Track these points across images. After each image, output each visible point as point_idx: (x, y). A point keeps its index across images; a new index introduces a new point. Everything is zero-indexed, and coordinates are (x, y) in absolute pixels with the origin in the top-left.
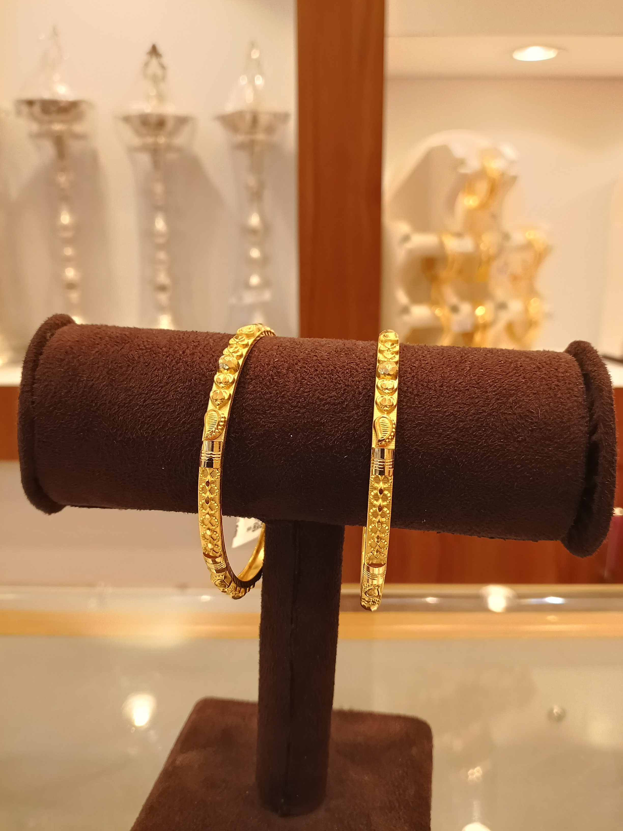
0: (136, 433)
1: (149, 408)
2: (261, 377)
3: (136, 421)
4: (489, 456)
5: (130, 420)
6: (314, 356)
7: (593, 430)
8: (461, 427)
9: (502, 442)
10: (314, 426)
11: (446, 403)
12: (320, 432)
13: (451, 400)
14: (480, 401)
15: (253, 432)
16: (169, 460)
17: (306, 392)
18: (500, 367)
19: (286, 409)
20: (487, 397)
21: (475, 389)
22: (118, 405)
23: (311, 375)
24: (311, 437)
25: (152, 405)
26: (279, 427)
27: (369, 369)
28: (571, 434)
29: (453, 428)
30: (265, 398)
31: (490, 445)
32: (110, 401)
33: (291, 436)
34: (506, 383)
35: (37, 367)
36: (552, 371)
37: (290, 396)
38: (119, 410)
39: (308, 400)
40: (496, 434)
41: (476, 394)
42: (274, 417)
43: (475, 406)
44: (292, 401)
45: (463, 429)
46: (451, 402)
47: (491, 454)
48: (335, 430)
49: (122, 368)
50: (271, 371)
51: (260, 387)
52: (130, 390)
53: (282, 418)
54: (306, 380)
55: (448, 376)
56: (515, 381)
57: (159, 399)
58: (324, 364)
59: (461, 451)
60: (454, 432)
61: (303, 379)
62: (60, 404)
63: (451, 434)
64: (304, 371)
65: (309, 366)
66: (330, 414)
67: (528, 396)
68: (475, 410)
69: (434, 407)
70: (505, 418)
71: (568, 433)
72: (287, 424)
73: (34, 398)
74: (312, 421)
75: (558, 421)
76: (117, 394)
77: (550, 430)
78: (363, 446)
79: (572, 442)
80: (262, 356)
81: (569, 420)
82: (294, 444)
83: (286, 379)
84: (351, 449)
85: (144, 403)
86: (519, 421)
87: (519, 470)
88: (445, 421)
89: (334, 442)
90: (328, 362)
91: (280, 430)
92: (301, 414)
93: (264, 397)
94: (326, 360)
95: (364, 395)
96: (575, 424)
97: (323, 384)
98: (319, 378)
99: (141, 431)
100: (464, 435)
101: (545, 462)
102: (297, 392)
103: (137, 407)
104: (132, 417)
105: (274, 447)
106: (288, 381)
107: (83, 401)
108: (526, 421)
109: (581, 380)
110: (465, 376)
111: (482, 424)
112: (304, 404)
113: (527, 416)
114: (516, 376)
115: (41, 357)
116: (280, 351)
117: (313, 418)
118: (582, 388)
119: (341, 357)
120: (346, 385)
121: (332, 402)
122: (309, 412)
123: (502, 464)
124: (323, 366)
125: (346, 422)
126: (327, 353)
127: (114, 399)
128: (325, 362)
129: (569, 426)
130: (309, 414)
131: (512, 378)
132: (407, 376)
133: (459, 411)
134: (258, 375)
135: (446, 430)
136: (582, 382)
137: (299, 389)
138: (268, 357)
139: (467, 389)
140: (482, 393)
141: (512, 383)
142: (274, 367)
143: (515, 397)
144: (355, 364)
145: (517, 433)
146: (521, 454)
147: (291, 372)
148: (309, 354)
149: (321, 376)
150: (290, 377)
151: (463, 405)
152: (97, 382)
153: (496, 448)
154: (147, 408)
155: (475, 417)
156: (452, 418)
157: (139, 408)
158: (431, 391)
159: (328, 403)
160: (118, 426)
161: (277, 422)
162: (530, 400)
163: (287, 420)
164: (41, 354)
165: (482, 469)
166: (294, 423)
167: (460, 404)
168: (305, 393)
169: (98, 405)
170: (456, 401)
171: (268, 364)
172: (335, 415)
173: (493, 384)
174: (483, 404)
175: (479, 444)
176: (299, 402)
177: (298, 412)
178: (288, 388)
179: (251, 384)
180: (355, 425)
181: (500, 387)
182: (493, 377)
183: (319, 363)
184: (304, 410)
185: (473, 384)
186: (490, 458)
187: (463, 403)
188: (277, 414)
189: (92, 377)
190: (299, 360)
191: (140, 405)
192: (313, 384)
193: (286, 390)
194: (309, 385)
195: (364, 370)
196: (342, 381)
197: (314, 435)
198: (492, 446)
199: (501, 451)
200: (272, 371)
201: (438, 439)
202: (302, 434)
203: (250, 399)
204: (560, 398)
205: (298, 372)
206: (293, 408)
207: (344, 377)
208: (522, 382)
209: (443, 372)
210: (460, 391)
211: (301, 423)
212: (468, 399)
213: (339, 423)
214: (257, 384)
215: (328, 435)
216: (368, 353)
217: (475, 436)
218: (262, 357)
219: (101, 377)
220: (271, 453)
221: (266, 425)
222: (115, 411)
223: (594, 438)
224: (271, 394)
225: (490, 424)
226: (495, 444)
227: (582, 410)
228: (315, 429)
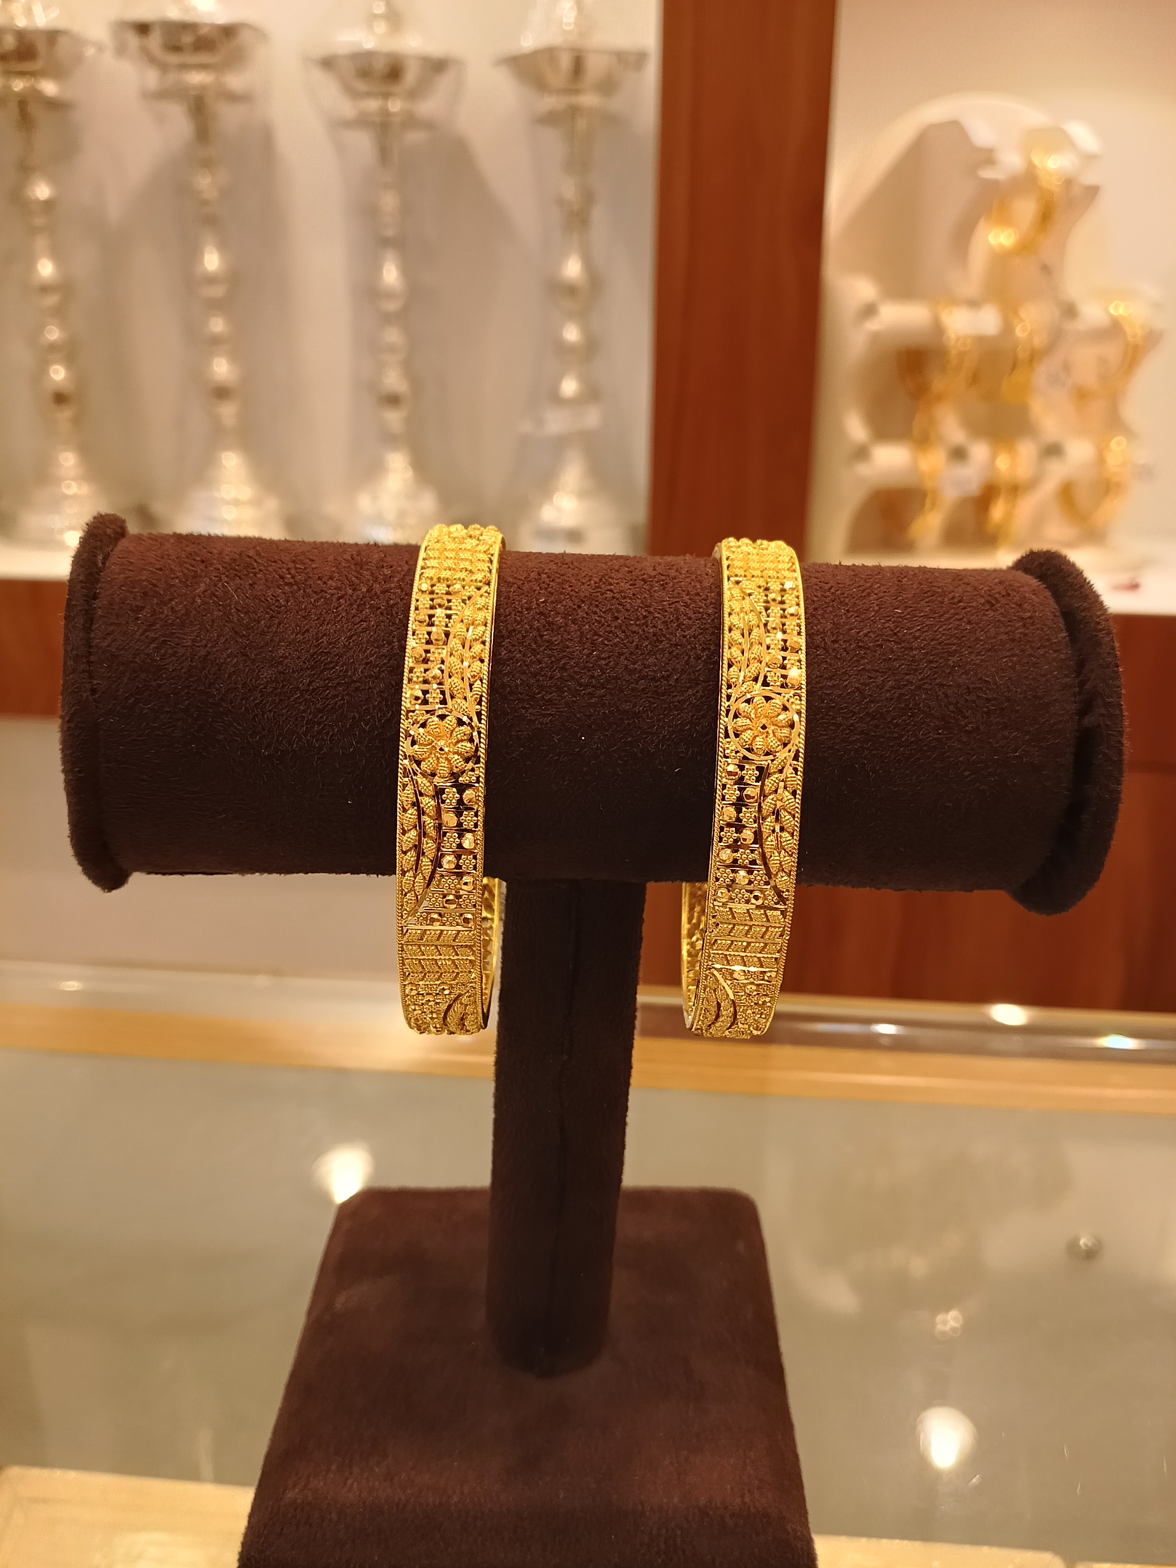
0: (297, 741)
1: (320, 694)
2: (520, 632)
3: (297, 719)
4: (919, 759)
5: (286, 719)
6: (607, 590)
7: (1085, 709)
8: (873, 712)
9: (939, 734)
10: (622, 719)
11: (846, 671)
12: (632, 729)
13: (855, 665)
14: (902, 665)
15: (513, 733)
16: (361, 787)
17: (604, 659)
18: (928, 604)
19: (570, 690)
20: (912, 657)
21: (891, 644)
22: (261, 691)
23: (608, 626)
24: (618, 738)
25: (325, 689)
26: (559, 722)
28: (1050, 717)
29: (859, 713)
30: (531, 673)
31: (921, 740)
32: (245, 683)
33: (583, 738)
34: (940, 632)
35: (92, 623)
36: (1013, 608)
37: (576, 666)
38: (262, 700)
39: (608, 673)
40: (931, 720)
41: (895, 653)
42: (549, 705)
43: (894, 675)
44: (579, 676)
45: (876, 714)
46: (855, 669)
47: (921, 754)
48: (658, 725)
49: (259, 622)
50: (536, 622)
51: (520, 652)
52: (281, 663)
53: (565, 707)
54: (600, 636)
55: (844, 622)
56: (956, 629)
57: (337, 678)
58: (628, 606)
59: (873, 752)
60: (861, 720)
61: (596, 634)
62: (148, 692)
63: (857, 723)
64: (595, 619)
65: (603, 610)
66: (647, 697)
67: (979, 654)
68: (895, 680)
69: (826, 678)
70: (943, 693)
71: (1047, 715)
72: (573, 718)
73: (95, 682)
74: (618, 710)
75: (1029, 695)
76: (257, 671)
77: (1017, 711)
78: (707, 751)
79: (1053, 729)
80: (514, 592)
81: (1047, 693)
82: (588, 752)
83: (566, 636)
84: (688, 757)
85: (309, 685)
86: (968, 698)
87: (969, 779)
88: (846, 703)
89: (657, 746)
90: (634, 601)
91: (562, 728)
92: (598, 699)
93: (529, 670)
94: (631, 597)
95: (705, 661)
96: (1056, 700)
97: (631, 643)
98: (624, 632)
99: (309, 738)
100: (878, 724)
101: (1009, 764)
102: (588, 660)
103: (297, 694)
104: (289, 713)
105: (551, 757)
106: (569, 639)
107: (191, 686)
108: (979, 697)
109: (1062, 624)
110: (872, 620)
111: (906, 705)
112: (602, 681)
113: (981, 688)
114: (956, 620)
115: (97, 603)
116: (544, 582)
117: (620, 704)
118: (1064, 638)
119: (655, 591)
120: (671, 644)
121: (650, 675)
122: (611, 694)
123: (939, 771)
124: (627, 610)
125: (677, 710)
126: (628, 584)
127: (251, 680)
128: (629, 602)
129: (1048, 704)
130: (611, 698)
131: (950, 623)
133: (868, 685)
134: (514, 630)
135: (848, 718)
136: (1063, 627)
138: (526, 594)
139: (878, 645)
140: (905, 651)
141: (951, 632)
142: (541, 613)
143: (958, 657)
144: (682, 604)
145: (965, 717)
146: (970, 754)
147: (572, 621)
148: (599, 587)
149: (628, 629)
150: (572, 632)
151: (874, 672)
152: (215, 649)
153: (930, 744)
154: (316, 694)
155: (894, 693)
156: (857, 697)
157: (302, 695)
158: (818, 651)
159: (644, 677)
160: (264, 730)
161: (556, 714)
162: (982, 660)
163: (574, 709)
164: (95, 597)
165: (907, 780)
166: (587, 715)
167: (869, 671)
168: (601, 659)
169: (223, 692)
170: (862, 667)
171: (529, 608)
172: (658, 699)
173: (920, 636)
174: (907, 670)
175: (903, 739)
177: (592, 694)
178: (570, 652)
179: (503, 646)
180: (692, 716)
181: (933, 640)
182: (920, 621)
183: (618, 604)
184: (602, 691)
185: (887, 636)
186: (921, 761)
187: (874, 670)
188: (556, 700)
189: (204, 640)
190: (582, 600)
191: (303, 690)
192: (615, 644)
193: (567, 657)
194: (607, 645)
195: (700, 615)
196: (664, 636)
197: (622, 735)
198: (923, 742)
199: (939, 749)
200: (538, 621)
201: (834, 733)
202: (601, 733)
203: (505, 674)
204: (1031, 655)
205: (583, 621)
206: (582, 688)
207: (667, 629)
208: (968, 631)
209: (836, 615)
210: (868, 648)
211: (599, 714)
212: (881, 663)
213: (666, 713)
214: (514, 646)
215: (646, 733)
216: (700, 582)
217: (897, 725)
218: (515, 594)
219: (222, 640)
220: (547, 769)
221: (536, 720)
222: (256, 702)
223: (1088, 721)
224: (540, 663)
225: (920, 705)
226: (929, 738)
227: (1067, 676)
228: (624, 723)
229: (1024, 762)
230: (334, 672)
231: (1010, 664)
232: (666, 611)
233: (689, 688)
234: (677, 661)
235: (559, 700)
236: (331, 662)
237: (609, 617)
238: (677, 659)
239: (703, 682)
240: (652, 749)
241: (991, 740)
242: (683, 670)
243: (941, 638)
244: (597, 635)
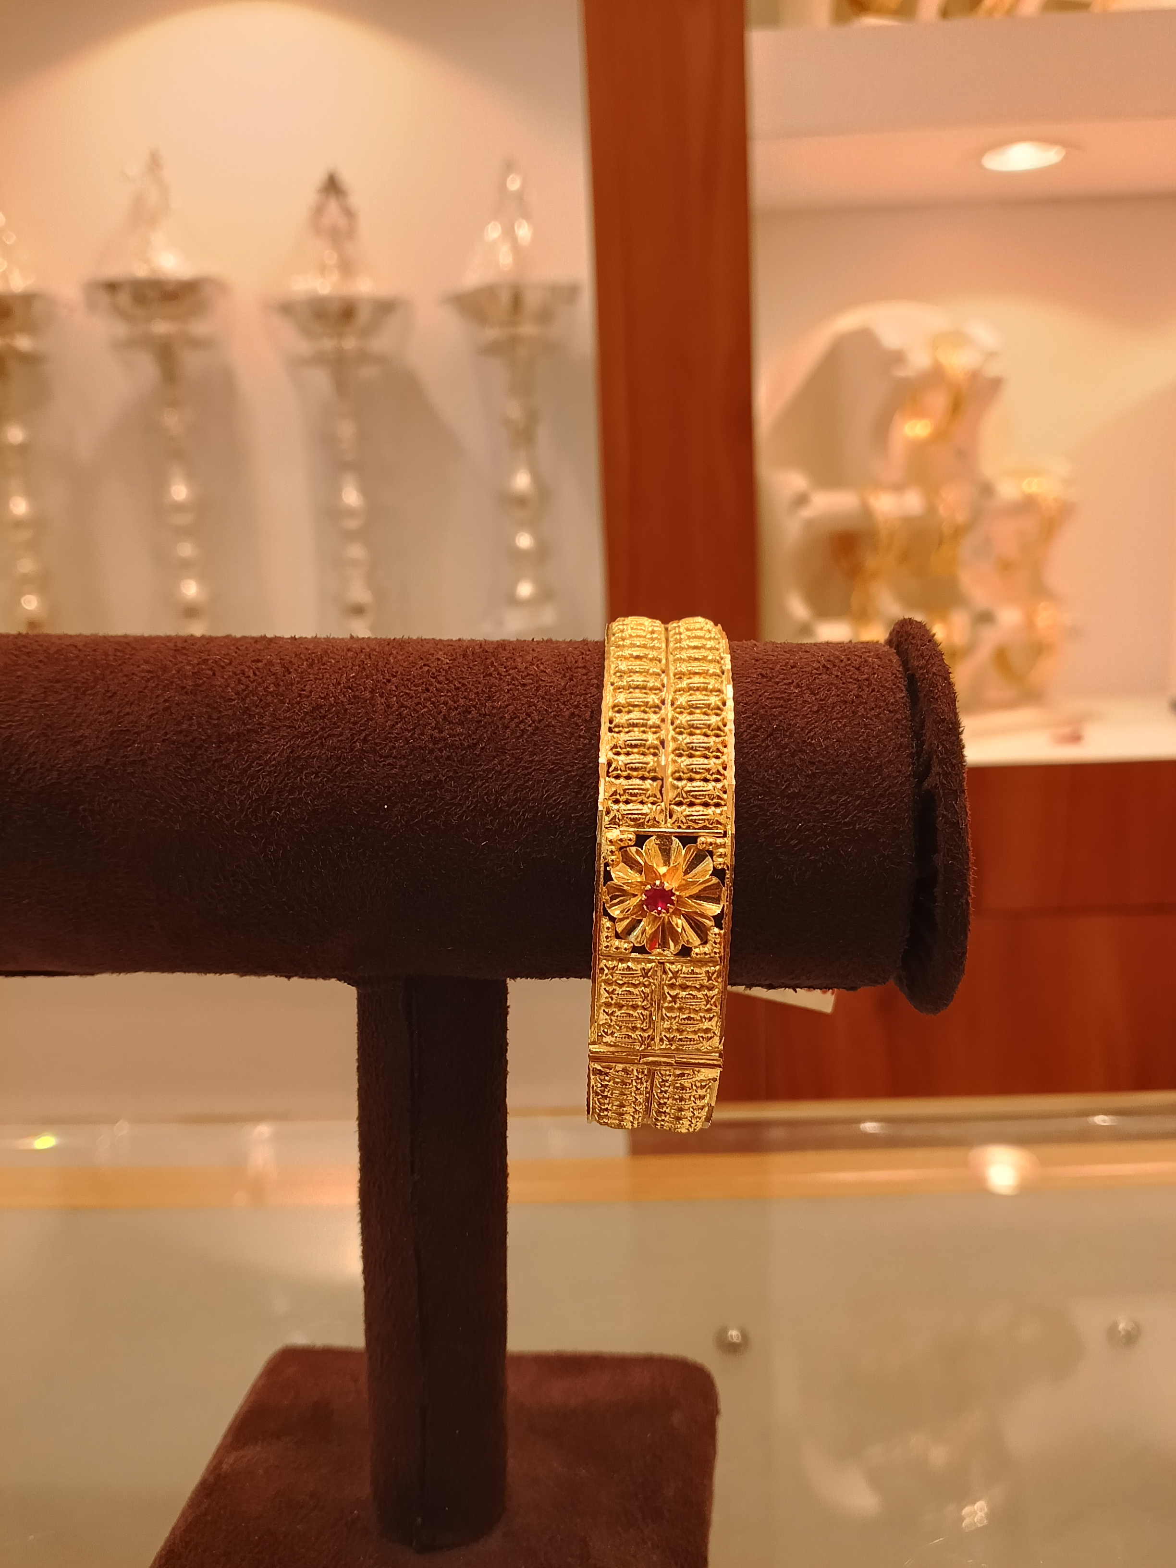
2: (324, 706)
6: (423, 665)
7: (923, 771)
9: (760, 800)
10: (424, 790)
12: (435, 801)
19: (369, 762)
23: (416, 698)
24: (419, 810)
26: (357, 795)
27: (524, 685)
28: (883, 780)
33: (385, 808)
34: (765, 697)
36: (848, 671)
37: (377, 738)
40: (751, 786)
44: (380, 747)
47: (742, 822)
48: (462, 795)
52: (79, 742)
53: (364, 779)
54: (407, 708)
61: (402, 706)
67: (805, 716)
71: (879, 777)
72: (372, 790)
74: (419, 781)
75: (860, 757)
76: (56, 751)
77: (845, 774)
78: (514, 822)
79: (888, 792)
81: (879, 755)
83: (370, 708)
84: (494, 829)
87: (796, 849)
89: (461, 817)
91: (360, 800)
92: (399, 769)
96: (890, 761)
101: (840, 831)
102: (391, 731)
106: (374, 711)
108: (801, 760)
109: (902, 685)
112: (404, 752)
114: (785, 684)
116: (359, 660)
117: (421, 775)
118: (904, 697)
122: (413, 765)
123: (763, 840)
125: (481, 780)
127: (50, 760)
129: (881, 766)
130: (413, 768)
132: (591, 693)
136: (903, 688)
137: (394, 725)
138: (338, 670)
142: (349, 688)
146: (796, 821)
147: (380, 695)
150: (378, 704)
152: (18, 730)
161: (354, 786)
163: (373, 781)
166: (386, 787)
169: (22, 772)
176: (394, 748)
177: (392, 765)
178: (373, 724)
183: (431, 677)
184: (403, 762)
190: (392, 674)
192: (422, 715)
196: (475, 706)
197: (424, 807)
198: (744, 809)
199: (760, 815)
202: (402, 805)
204: (863, 716)
205: (391, 694)
206: (382, 759)
208: (795, 694)
211: (399, 785)
213: (469, 782)
215: (448, 804)
223: (925, 784)
226: (749, 804)
227: (902, 736)
228: (425, 794)
229: (857, 829)
230: (131, 750)
231: (840, 725)
232: (480, 683)
233: (495, 757)
234: (483, 731)
235: (358, 772)
236: (128, 740)
238: (484, 729)
239: (509, 750)
240: (454, 820)
241: (817, 806)
242: (489, 739)
243: (765, 701)
244: (404, 707)
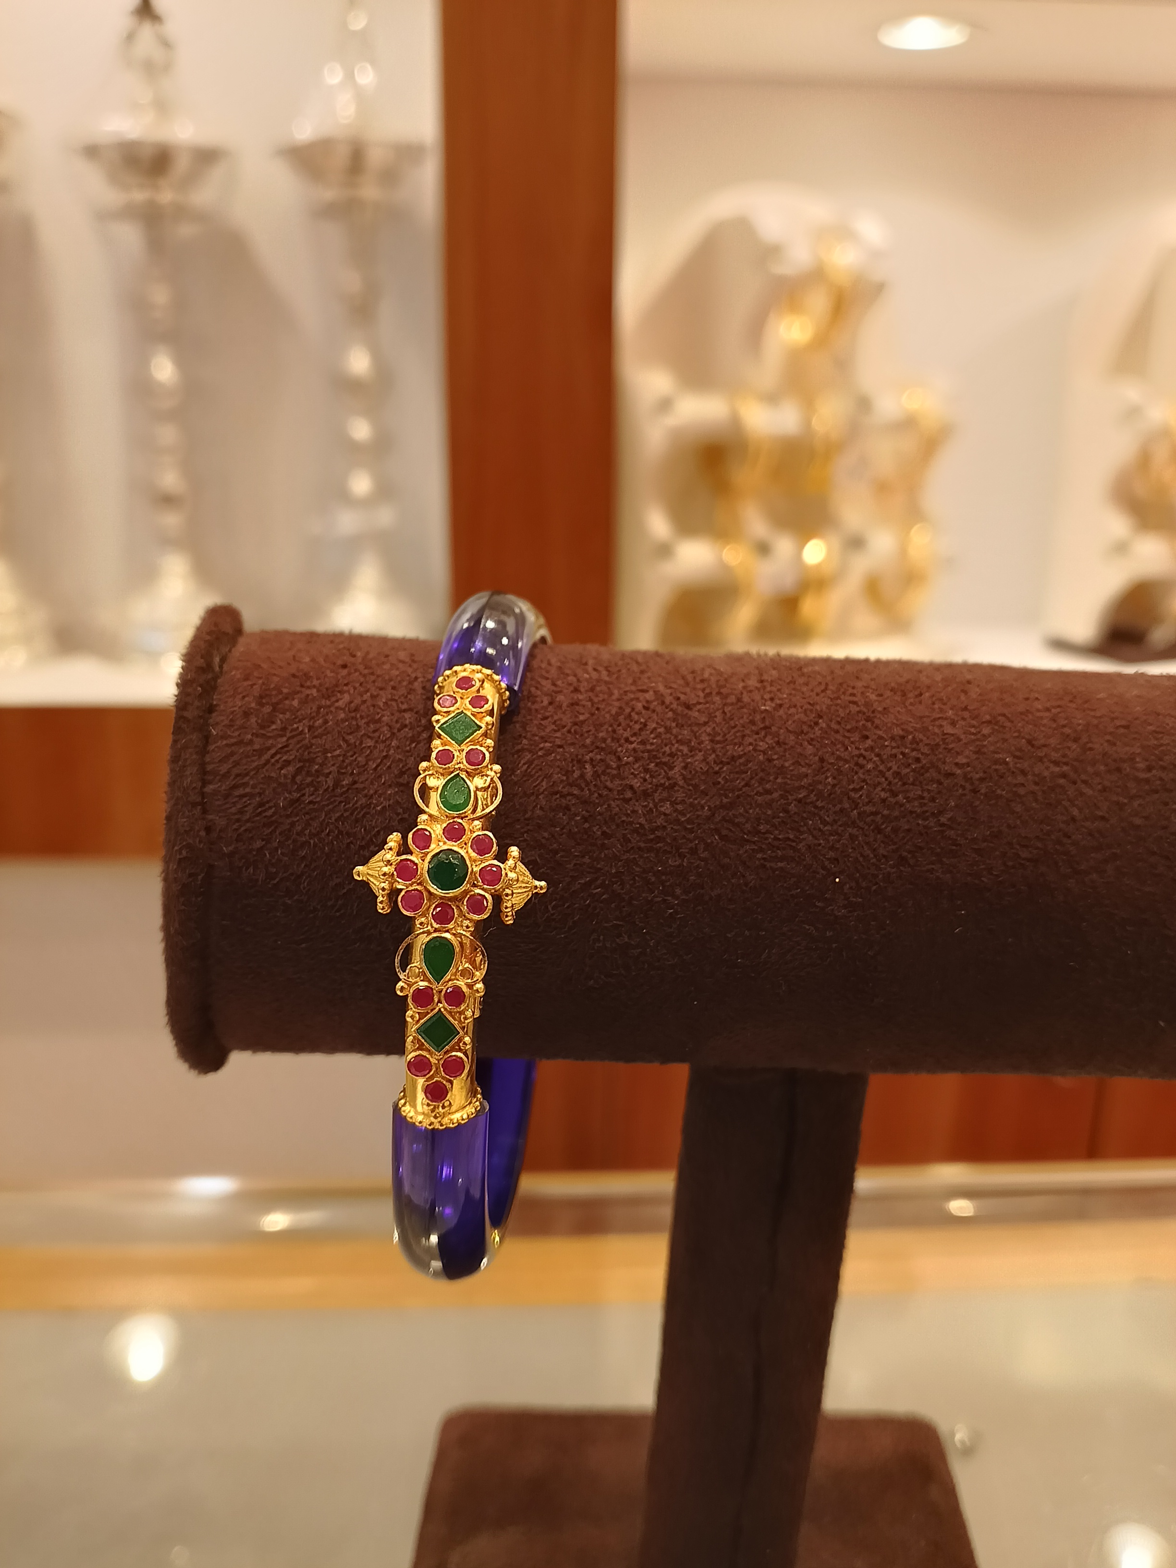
6: (850, 703)
65: (847, 728)
66: (912, 840)
73: (210, 817)
90: (886, 716)
95: (986, 795)
98: (877, 755)
117: (879, 850)
119: (911, 704)
126: (874, 695)
128: (880, 718)
144: (947, 721)
148: (838, 699)
149: (882, 752)
164: (211, 709)
183: (865, 719)
237: (856, 737)
